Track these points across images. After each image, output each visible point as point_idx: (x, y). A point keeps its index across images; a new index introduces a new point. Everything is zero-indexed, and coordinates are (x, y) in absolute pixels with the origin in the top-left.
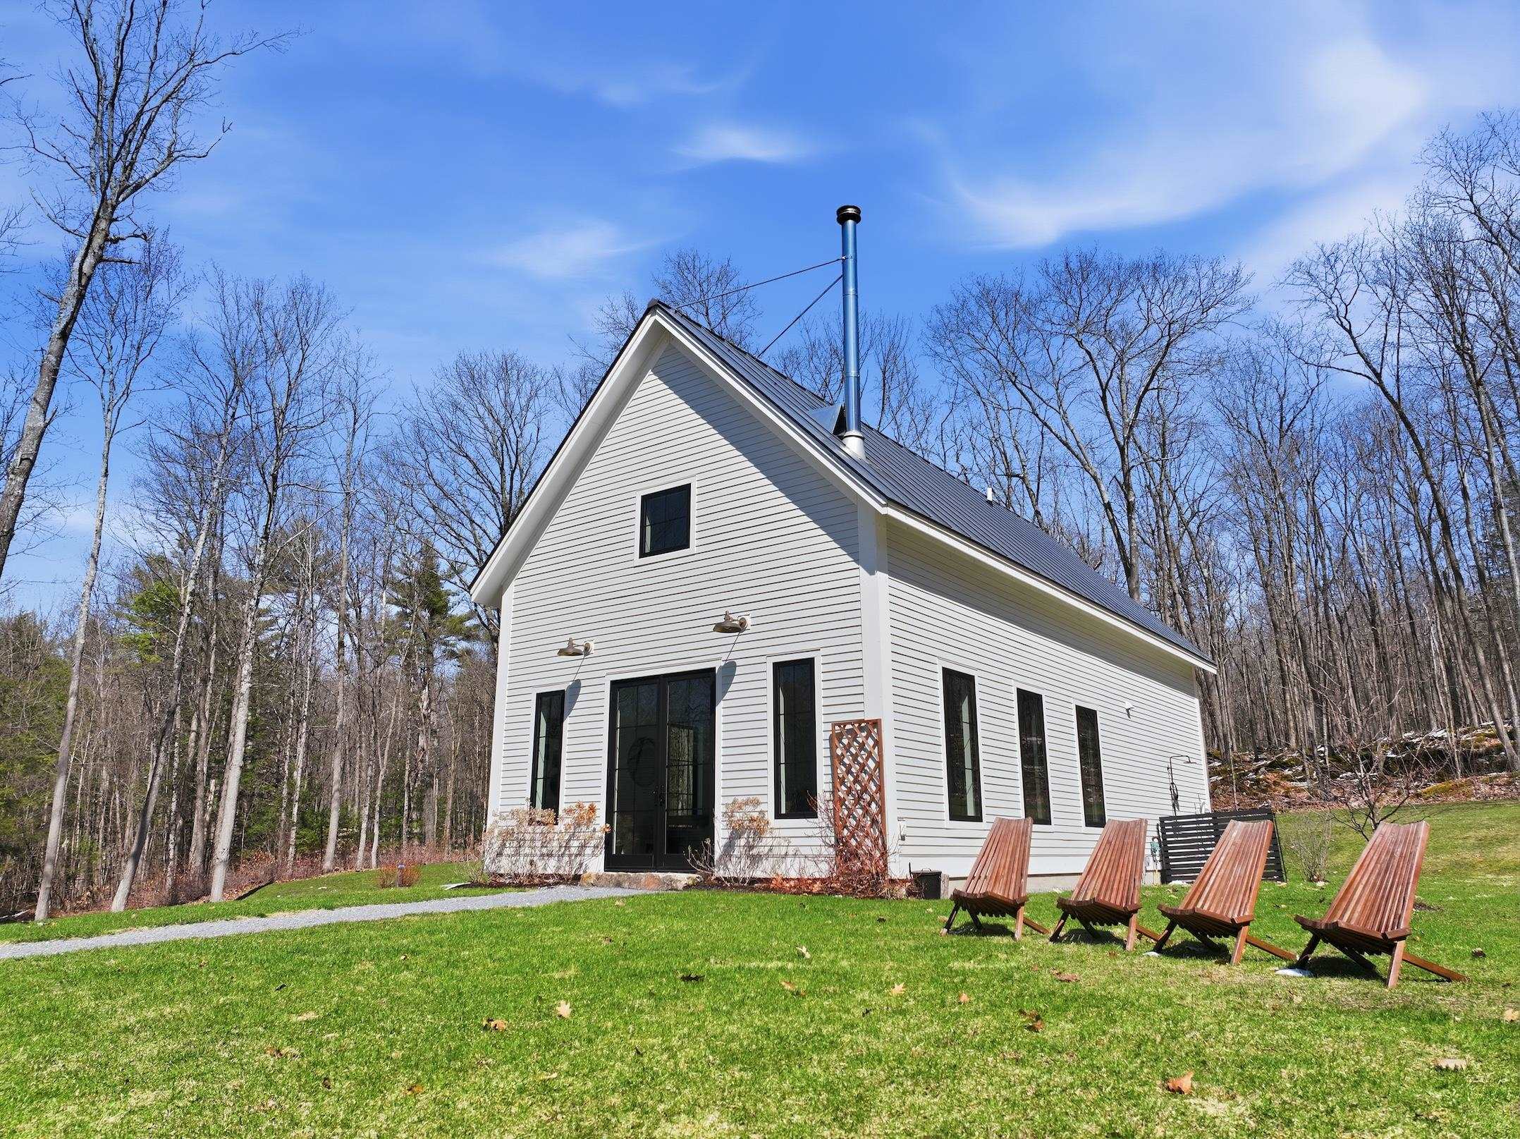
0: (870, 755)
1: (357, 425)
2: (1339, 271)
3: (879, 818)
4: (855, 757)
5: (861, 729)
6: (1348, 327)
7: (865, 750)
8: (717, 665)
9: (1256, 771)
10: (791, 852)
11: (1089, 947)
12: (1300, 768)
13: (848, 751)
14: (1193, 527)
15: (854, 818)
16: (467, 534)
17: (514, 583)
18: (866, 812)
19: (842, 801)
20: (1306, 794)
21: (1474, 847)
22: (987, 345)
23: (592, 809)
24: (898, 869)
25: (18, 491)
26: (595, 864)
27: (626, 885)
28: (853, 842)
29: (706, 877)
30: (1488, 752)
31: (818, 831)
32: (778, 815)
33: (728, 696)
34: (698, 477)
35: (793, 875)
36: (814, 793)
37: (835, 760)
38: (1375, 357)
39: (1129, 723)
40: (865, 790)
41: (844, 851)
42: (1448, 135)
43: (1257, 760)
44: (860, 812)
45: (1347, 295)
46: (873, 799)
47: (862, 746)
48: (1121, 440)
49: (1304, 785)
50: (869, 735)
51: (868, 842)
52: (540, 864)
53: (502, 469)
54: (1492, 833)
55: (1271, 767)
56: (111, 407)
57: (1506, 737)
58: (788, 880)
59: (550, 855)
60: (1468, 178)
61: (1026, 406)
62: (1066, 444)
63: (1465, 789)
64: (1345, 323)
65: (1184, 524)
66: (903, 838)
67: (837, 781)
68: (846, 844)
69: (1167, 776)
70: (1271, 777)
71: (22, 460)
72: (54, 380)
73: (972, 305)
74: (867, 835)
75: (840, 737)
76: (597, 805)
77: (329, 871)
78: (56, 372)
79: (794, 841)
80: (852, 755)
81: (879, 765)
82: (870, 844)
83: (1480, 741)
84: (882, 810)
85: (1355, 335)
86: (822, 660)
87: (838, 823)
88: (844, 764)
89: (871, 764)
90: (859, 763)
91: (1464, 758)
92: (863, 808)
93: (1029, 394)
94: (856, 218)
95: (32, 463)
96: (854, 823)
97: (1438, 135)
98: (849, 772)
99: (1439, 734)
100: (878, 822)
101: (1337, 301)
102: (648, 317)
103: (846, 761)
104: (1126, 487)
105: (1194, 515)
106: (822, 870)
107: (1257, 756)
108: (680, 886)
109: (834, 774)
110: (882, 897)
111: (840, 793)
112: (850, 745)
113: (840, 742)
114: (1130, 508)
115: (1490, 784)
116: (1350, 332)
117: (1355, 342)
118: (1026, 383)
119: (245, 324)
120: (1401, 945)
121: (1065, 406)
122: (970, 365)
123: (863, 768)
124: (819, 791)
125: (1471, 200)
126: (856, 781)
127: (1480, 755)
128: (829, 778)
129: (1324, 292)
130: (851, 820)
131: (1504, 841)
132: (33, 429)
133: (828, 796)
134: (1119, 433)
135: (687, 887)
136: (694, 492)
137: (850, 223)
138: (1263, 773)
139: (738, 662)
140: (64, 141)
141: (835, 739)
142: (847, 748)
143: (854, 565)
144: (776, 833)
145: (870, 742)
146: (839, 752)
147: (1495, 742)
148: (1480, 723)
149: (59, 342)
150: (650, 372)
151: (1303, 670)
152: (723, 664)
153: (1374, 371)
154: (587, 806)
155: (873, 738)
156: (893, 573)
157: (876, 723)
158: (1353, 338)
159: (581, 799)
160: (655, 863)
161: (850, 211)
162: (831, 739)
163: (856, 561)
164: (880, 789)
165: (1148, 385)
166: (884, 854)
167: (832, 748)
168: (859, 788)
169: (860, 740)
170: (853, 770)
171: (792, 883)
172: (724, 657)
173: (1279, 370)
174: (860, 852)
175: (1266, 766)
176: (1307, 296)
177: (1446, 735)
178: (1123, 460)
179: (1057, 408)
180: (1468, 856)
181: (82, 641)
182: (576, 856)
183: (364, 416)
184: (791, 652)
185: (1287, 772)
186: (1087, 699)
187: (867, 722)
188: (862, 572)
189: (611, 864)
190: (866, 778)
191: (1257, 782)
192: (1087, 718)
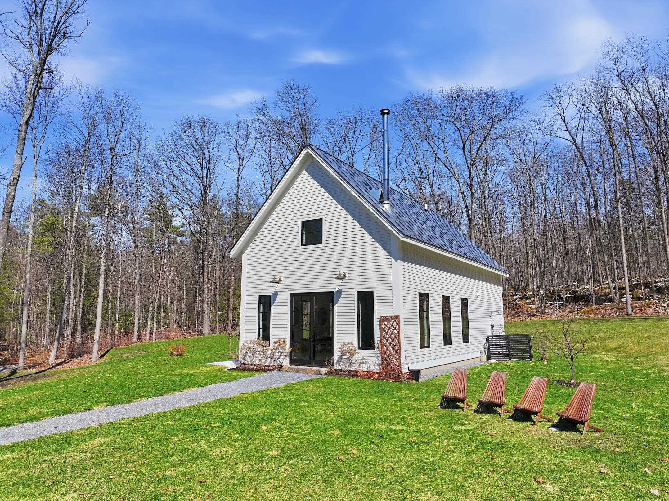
0: (395, 328)
1: (140, 150)
2: (562, 95)
3: (398, 351)
4: (389, 329)
5: (392, 319)
6: (564, 119)
7: (393, 326)
8: (335, 290)
9: (515, 300)
10: (365, 361)
11: (489, 415)
12: (532, 300)
13: (386, 326)
14: (494, 197)
15: (389, 351)
16: (186, 195)
17: (247, 251)
18: (394, 349)
19: (384, 344)
20: (535, 310)
21: (598, 340)
22: (416, 122)
23: (284, 341)
24: (405, 370)
25: (13, 193)
26: (286, 362)
27: (301, 371)
28: (388, 359)
29: (331, 370)
30: (605, 295)
31: (375, 354)
32: (359, 348)
33: (339, 302)
34: (326, 216)
35: (365, 370)
36: (373, 341)
37: (382, 329)
38: (573, 132)
39: (478, 301)
40: (393, 341)
41: (385, 363)
42: (611, 41)
43: (516, 295)
44: (391, 349)
45: (564, 106)
46: (396, 344)
47: (392, 325)
48: (469, 166)
49: (534, 306)
50: (395, 321)
51: (394, 360)
52: (263, 361)
53: (202, 168)
54: (605, 335)
55: (521, 299)
56: (36, 145)
57: (612, 290)
58: (363, 372)
59: (267, 357)
60: (617, 62)
61: (430, 149)
62: (446, 167)
63: (596, 311)
64: (563, 117)
65: (491, 195)
66: (406, 358)
67: (382, 337)
68: (386, 360)
69: (490, 319)
70: (521, 303)
71: (14, 179)
72: (24, 143)
73: (409, 104)
74: (394, 357)
75: (383, 321)
76: (286, 340)
77: (136, 342)
78: (25, 139)
79: (366, 358)
80: (388, 328)
81: (399, 332)
82: (395, 361)
83: (603, 290)
84: (399, 348)
85: (566, 123)
86: (377, 292)
87: (382, 353)
88: (385, 331)
89: (396, 332)
90: (391, 331)
91: (596, 298)
92: (392, 347)
93: (432, 144)
94: (388, 114)
95: (18, 180)
96: (389, 353)
97: (606, 41)
98: (387, 334)
99: (587, 287)
100: (398, 353)
101: (560, 108)
102: (304, 149)
103: (386, 330)
104: (471, 186)
105: (495, 192)
106: (377, 369)
107: (515, 293)
108: (323, 373)
109: (381, 334)
110: (401, 381)
111: (383, 342)
112: (387, 324)
113: (384, 323)
114: (472, 195)
115: (605, 308)
116: (564, 121)
117: (566, 126)
118: (431, 139)
119: (92, 107)
120: (586, 423)
121: (446, 150)
122: (408, 131)
123: (392, 333)
124: (375, 340)
125: (618, 70)
126: (390, 337)
127: (602, 296)
128: (379, 336)
129: (555, 104)
130: (388, 351)
131: (609, 338)
132: (17, 166)
133: (379, 342)
134: (469, 162)
135: (325, 374)
136: (324, 222)
137: (386, 116)
138: (518, 301)
139: (343, 290)
140: (18, 30)
141: (382, 322)
142: (386, 325)
143: (390, 257)
144: (359, 355)
145: (395, 324)
146: (383, 326)
147: (608, 291)
148: (603, 282)
149: (25, 126)
150: (304, 171)
151: (537, 262)
152: (337, 290)
153: (573, 138)
154: (282, 340)
155: (396, 322)
156: (404, 260)
157: (397, 317)
158: (565, 124)
159: (280, 337)
160: (310, 362)
161: (386, 111)
162: (380, 322)
163: (390, 255)
164: (399, 341)
165: (482, 143)
166: (400, 364)
167: (380, 325)
168: (391, 340)
169: (391, 323)
170: (388, 333)
171: (365, 373)
172: (337, 288)
173: (535, 135)
174: (391, 363)
175: (519, 298)
176: (548, 105)
177: (590, 287)
178: (470, 175)
179: (443, 150)
180: (595, 343)
181: (31, 250)
182: (278, 359)
183: (143, 145)
184: (365, 288)
185: (527, 301)
186: (464, 295)
187: (394, 316)
188: (393, 260)
189: (292, 362)
190: (394, 336)
191: (516, 305)
192: (464, 302)
